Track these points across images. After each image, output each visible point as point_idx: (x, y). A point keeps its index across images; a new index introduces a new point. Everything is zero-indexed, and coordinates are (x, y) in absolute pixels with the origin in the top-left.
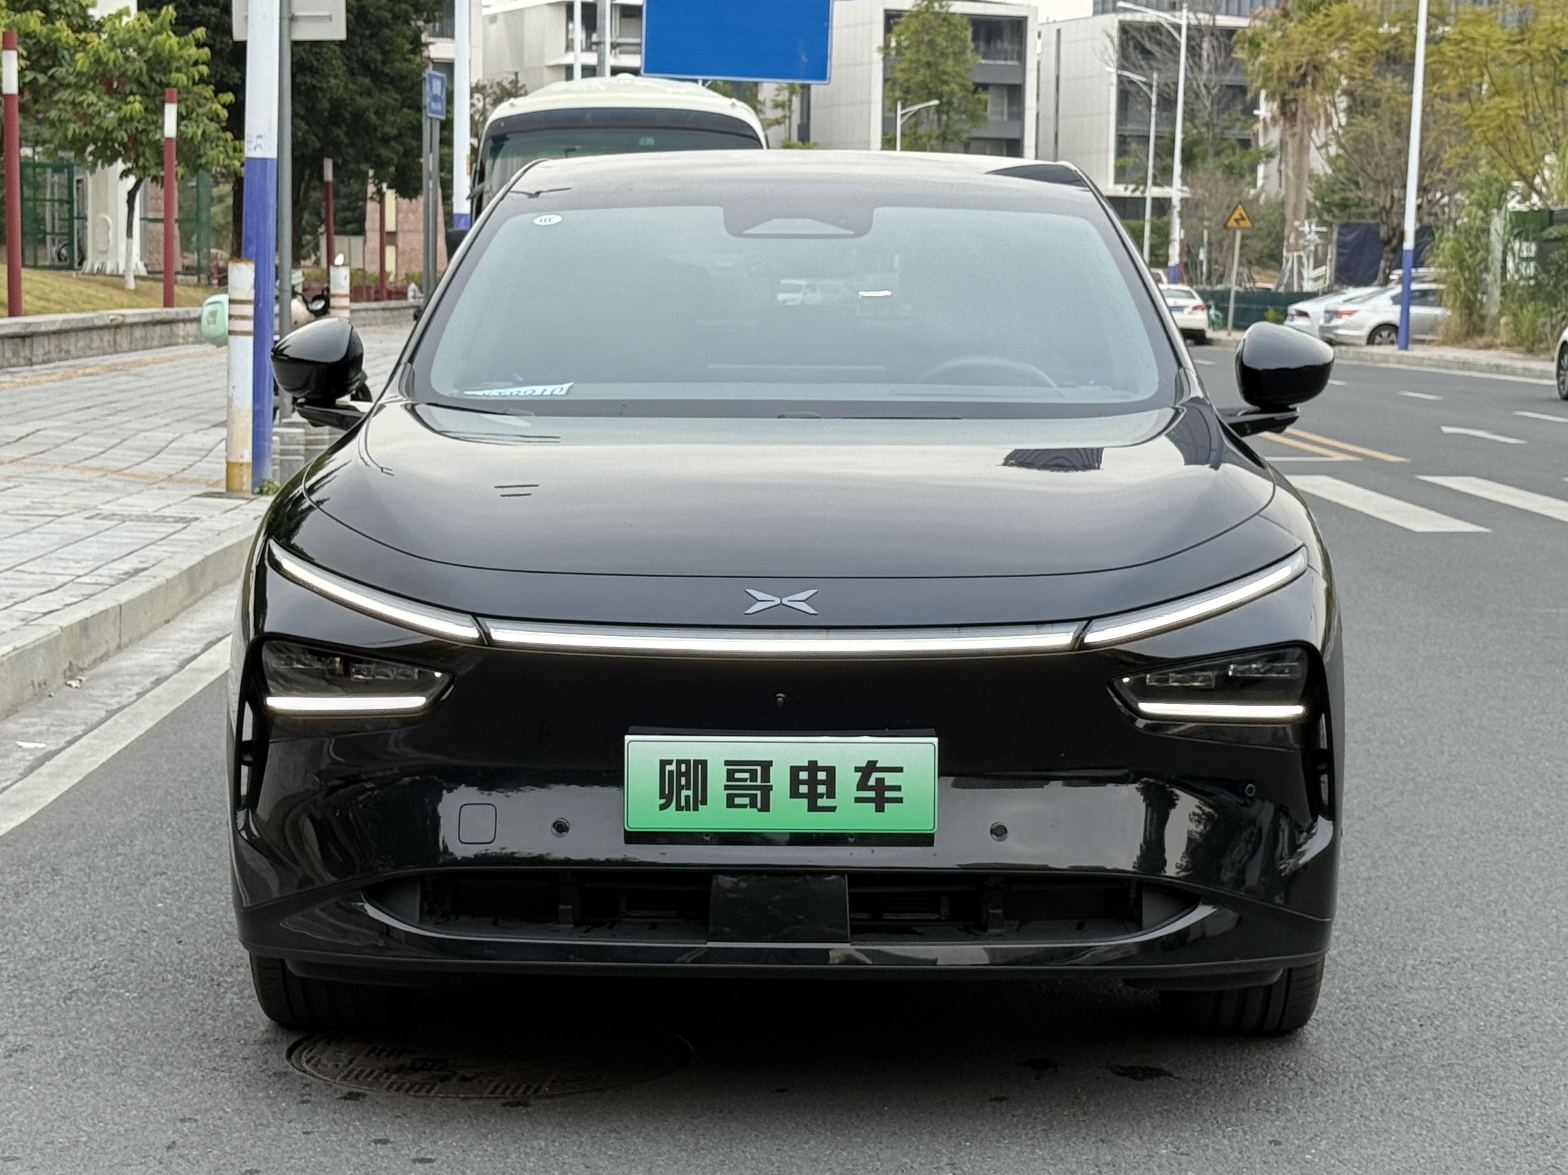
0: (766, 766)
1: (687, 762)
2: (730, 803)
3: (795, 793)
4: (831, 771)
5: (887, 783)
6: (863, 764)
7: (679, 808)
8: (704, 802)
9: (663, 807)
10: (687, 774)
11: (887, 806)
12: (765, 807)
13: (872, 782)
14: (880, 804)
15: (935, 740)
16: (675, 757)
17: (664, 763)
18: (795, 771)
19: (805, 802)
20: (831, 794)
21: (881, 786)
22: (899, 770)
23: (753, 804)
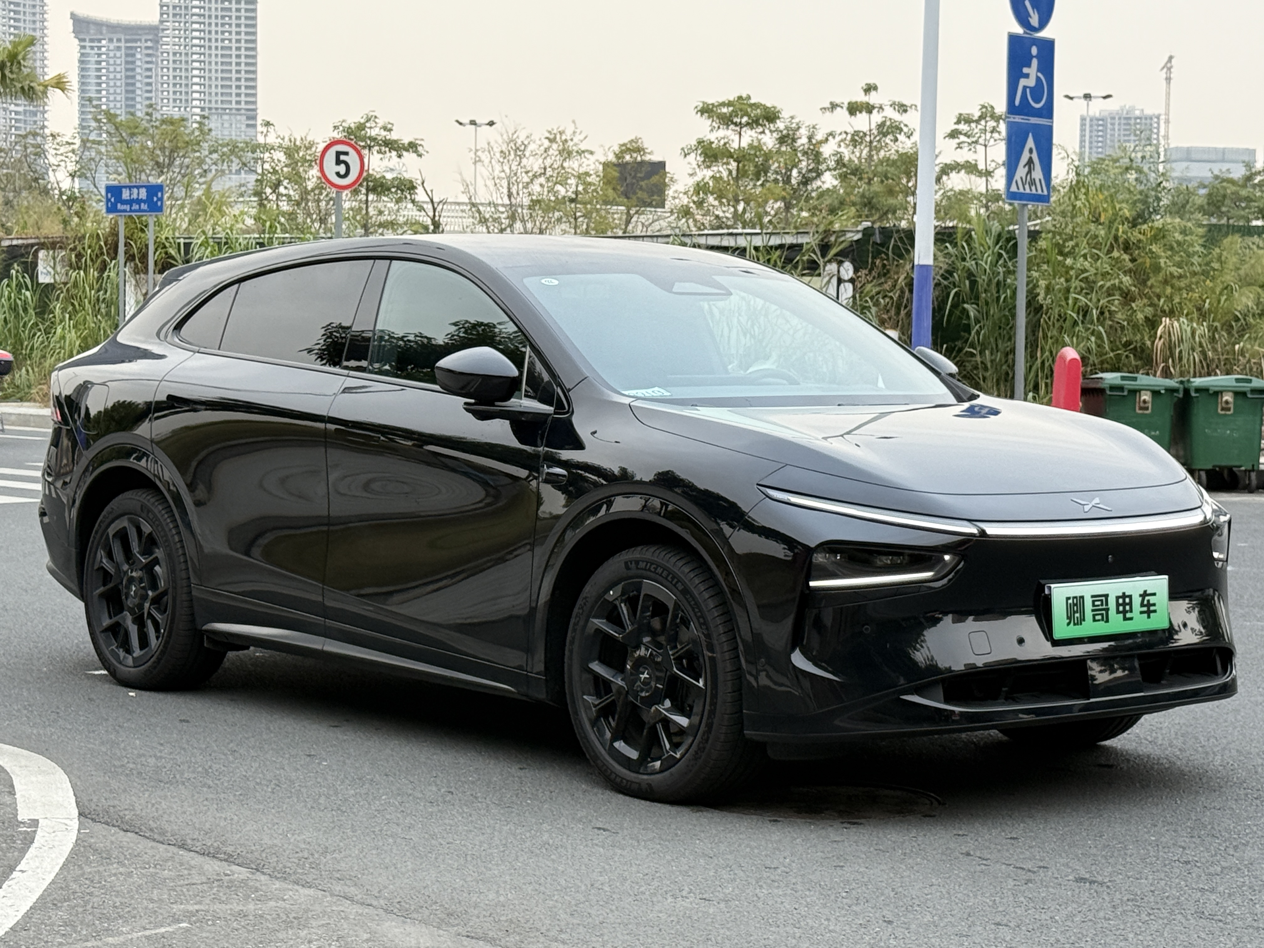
0: (1106, 596)
1: (1076, 597)
2: (1094, 620)
3: (1118, 612)
4: (1130, 597)
5: (1151, 602)
6: (1142, 593)
7: (1075, 624)
8: (1084, 620)
9: (1069, 624)
10: (1076, 605)
11: (1152, 615)
12: (1107, 621)
13: (1145, 602)
14: (1149, 613)
15: (1166, 577)
16: (1071, 595)
17: (1068, 599)
18: (1118, 598)
19: (1121, 615)
20: (1131, 611)
21: (1149, 605)
22: (1154, 594)
23: (1103, 619)
